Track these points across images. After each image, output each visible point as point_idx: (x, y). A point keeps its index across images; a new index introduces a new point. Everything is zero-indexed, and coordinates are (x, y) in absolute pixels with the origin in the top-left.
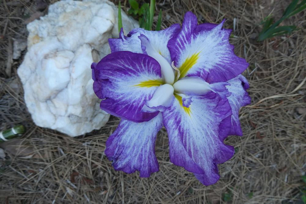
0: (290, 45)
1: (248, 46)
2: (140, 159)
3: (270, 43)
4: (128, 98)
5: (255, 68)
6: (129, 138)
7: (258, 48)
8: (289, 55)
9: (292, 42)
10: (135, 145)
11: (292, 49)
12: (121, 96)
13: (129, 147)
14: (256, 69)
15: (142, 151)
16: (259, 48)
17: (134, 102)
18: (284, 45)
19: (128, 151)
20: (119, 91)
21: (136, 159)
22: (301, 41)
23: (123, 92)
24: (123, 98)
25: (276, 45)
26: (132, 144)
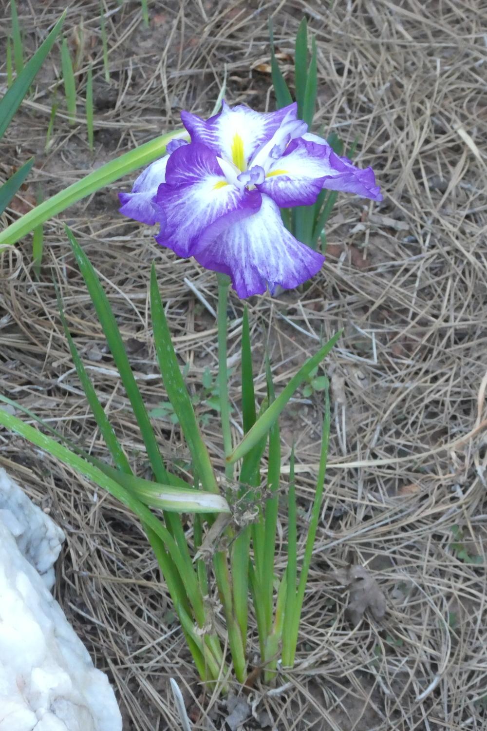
0: (392, 230)
1: (293, 312)
2: (294, 254)
3: (340, 265)
4: (217, 206)
5: (371, 340)
6: (260, 242)
7: (321, 299)
8: (417, 251)
9: (388, 221)
10: (272, 242)
11: (410, 233)
12: (209, 210)
13: (269, 251)
14: (374, 341)
15: (285, 243)
16: (325, 298)
17: (227, 205)
18: (378, 241)
19: (273, 261)
20: (202, 206)
21: (289, 257)
22: (408, 201)
23: (207, 202)
24: (212, 209)
25: (362, 256)
26: (269, 245)
